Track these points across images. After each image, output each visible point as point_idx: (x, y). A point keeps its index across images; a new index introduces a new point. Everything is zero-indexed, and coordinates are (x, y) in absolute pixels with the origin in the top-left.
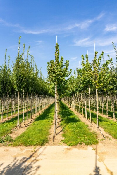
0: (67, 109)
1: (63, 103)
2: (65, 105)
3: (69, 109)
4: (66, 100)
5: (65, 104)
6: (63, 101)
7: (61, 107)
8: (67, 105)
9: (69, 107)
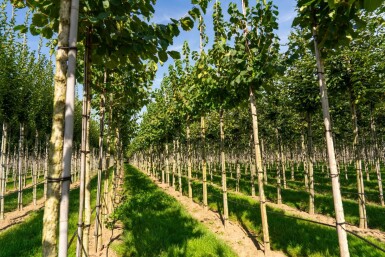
0: (152, 188)
1: (134, 169)
2: (142, 174)
3: (156, 186)
4: (142, 159)
5: (141, 170)
6: (134, 164)
7: (127, 179)
8: (146, 173)
9: (152, 178)
